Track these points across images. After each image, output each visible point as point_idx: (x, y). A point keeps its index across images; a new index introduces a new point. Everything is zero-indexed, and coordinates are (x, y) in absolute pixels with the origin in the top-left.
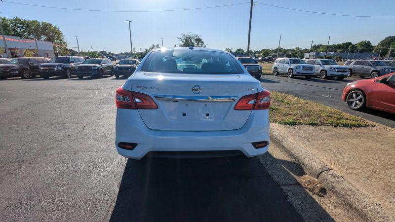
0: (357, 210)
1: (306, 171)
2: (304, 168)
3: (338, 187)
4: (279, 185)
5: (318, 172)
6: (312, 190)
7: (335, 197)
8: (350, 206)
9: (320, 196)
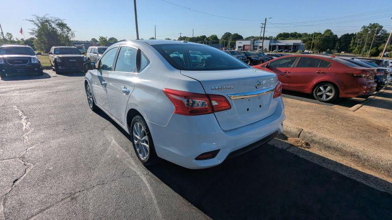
0: (334, 148)
1: (288, 136)
2: (285, 133)
3: (316, 139)
4: (285, 150)
5: (298, 133)
6: (301, 146)
7: (317, 145)
8: (329, 147)
9: (308, 148)
